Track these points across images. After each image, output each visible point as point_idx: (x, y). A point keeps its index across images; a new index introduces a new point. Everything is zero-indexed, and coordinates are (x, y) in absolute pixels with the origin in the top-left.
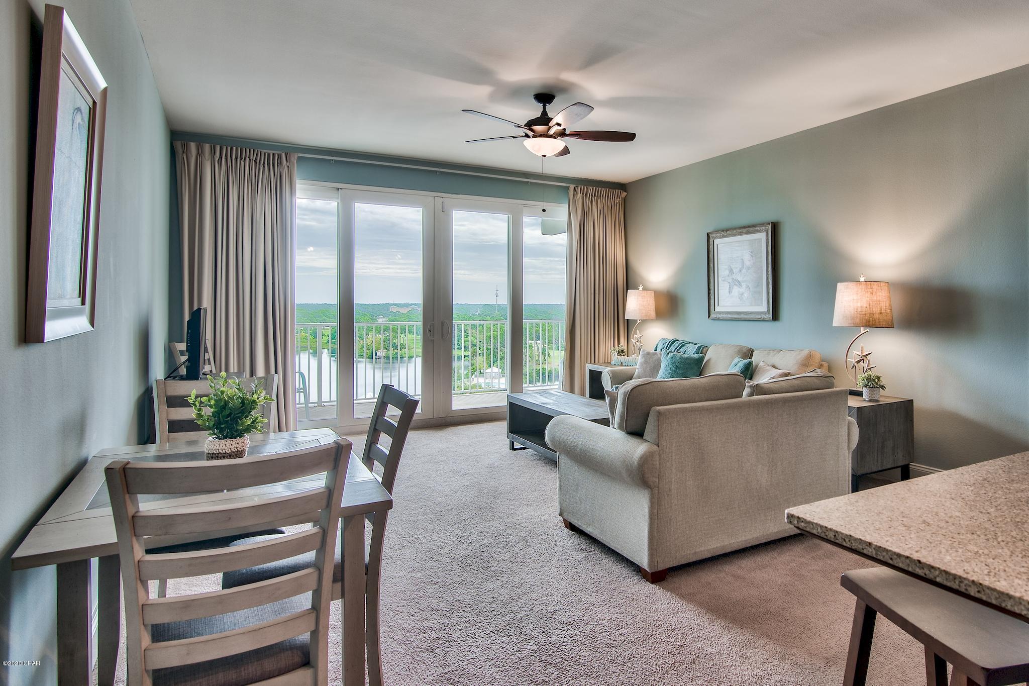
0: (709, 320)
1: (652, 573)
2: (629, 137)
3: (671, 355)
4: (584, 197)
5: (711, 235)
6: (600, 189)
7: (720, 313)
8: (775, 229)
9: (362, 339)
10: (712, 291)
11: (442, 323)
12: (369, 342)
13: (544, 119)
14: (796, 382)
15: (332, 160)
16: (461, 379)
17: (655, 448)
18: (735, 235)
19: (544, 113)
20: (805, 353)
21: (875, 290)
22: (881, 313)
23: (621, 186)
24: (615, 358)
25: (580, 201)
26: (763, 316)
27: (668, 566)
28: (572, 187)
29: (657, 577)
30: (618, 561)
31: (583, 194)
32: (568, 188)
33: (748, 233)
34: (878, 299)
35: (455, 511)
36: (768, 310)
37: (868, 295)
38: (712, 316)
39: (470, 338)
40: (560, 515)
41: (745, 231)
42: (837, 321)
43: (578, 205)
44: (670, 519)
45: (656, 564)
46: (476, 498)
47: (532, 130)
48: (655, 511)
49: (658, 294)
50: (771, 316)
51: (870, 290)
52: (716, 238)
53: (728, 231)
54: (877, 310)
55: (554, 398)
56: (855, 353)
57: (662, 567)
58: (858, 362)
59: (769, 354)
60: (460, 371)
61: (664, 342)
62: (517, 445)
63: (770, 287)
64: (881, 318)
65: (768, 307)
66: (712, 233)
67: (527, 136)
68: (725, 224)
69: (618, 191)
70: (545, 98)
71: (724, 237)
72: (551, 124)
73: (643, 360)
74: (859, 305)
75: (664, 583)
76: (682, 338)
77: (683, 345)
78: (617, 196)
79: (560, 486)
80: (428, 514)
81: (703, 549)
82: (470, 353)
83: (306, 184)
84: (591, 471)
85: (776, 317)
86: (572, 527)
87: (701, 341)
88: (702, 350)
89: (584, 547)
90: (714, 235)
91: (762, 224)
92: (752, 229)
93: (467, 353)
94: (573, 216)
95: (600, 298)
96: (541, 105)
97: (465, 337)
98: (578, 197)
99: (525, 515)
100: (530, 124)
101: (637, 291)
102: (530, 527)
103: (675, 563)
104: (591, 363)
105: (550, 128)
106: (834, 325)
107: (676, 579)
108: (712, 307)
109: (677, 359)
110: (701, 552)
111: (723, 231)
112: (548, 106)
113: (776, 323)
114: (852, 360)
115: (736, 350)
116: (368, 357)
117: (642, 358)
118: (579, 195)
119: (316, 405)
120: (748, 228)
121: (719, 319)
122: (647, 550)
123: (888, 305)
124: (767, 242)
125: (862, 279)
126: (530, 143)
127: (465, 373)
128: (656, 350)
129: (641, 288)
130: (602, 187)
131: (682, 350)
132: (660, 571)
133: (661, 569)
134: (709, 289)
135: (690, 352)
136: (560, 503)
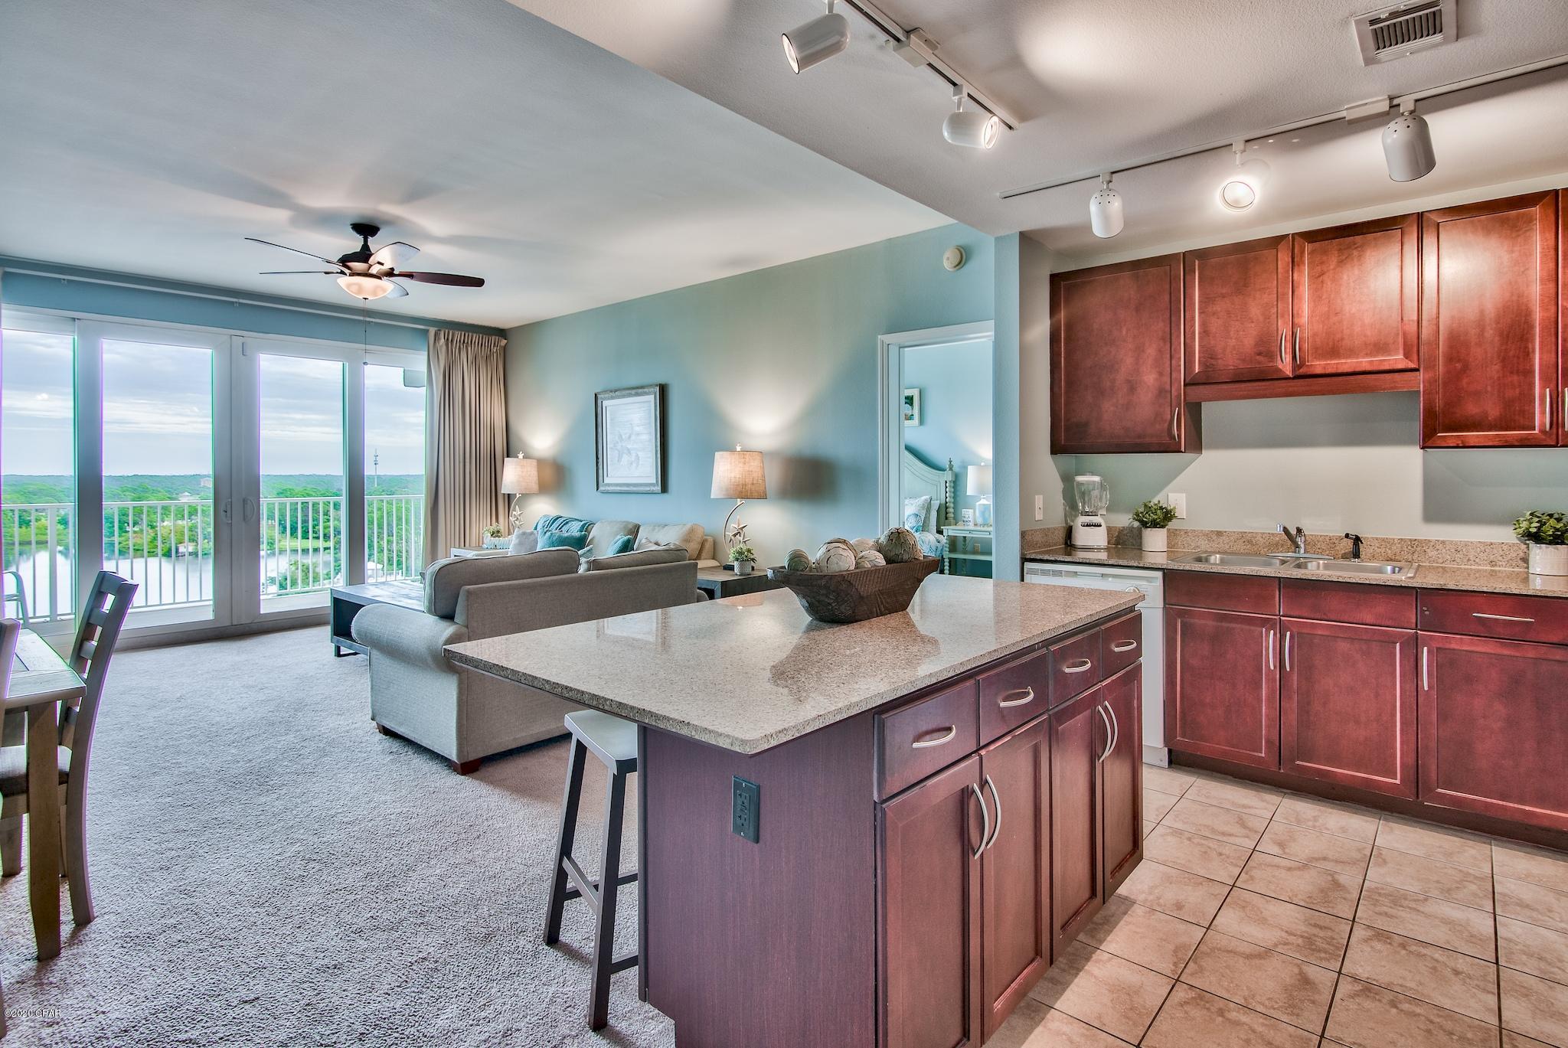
0: (598, 494)
1: (462, 764)
2: (478, 282)
3: (548, 534)
4: (450, 344)
5: (599, 396)
6: (470, 334)
7: (609, 485)
8: (663, 390)
9: (153, 527)
10: (600, 460)
11: (245, 501)
12: (165, 532)
13: (364, 255)
14: (640, 556)
15: (64, 279)
16: (319, 581)
17: (464, 630)
18: (624, 396)
19: (366, 247)
20: (688, 526)
21: (747, 460)
22: (753, 484)
23: (501, 333)
24: (488, 540)
25: (444, 348)
26: (652, 488)
27: (481, 755)
28: (432, 330)
29: (468, 768)
30: (431, 759)
31: (448, 339)
32: (428, 331)
33: (637, 395)
34: (750, 469)
35: (236, 730)
36: (657, 481)
37: (741, 465)
38: (601, 488)
39: (331, 524)
40: (373, 719)
41: (633, 392)
42: (715, 492)
43: (441, 353)
44: (483, 706)
45: (466, 753)
46: (270, 714)
47: (348, 268)
48: (464, 698)
49: (541, 463)
50: (659, 488)
51: (743, 460)
52: (606, 399)
53: (617, 392)
54: (749, 481)
55: (392, 590)
56: (733, 526)
57: (473, 757)
58: (735, 535)
59: (653, 530)
60: (317, 570)
61: (545, 519)
62: (344, 650)
63: (659, 455)
64: (753, 488)
65: (657, 478)
66: (600, 393)
67: (342, 272)
68: (615, 385)
69: (495, 339)
70: (366, 229)
71: (612, 398)
72: (371, 261)
73: (517, 541)
74: (733, 475)
75: (475, 774)
76: (566, 514)
77: (567, 523)
78: (495, 344)
79: (372, 686)
80: (195, 736)
81: (524, 734)
82: (331, 544)
83: (17, 310)
84: (403, 664)
85: (664, 488)
86: (386, 731)
87: (586, 517)
88: (587, 527)
89: (395, 750)
90: (602, 396)
91: (651, 386)
92: (640, 390)
93: (327, 545)
94: (435, 368)
95: (471, 468)
96: (361, 238)
97: (324, 522)
98: (441, 344)
99: (331, 725)
100: (345, 260)
101: (515, 459)
102: (334, 736)
103: (490, 752)
104: (459, 547)
105: (371, 266)
106: (712, 497)
107: (491, 769)
108: (601, 479)
109: (554, 538)
110: (522, 737)
111: (611, 391)
112: (370, 239)
113: (665, 495)
114: (730, 534)
115: (622, 526)
116: (164, 555)
117: (517, 538)
118: (442, 341)
119: (48, 619)
120: (637, 390)
121: (608, 492)
122: (455, 739)
123: (760, 475)
124: (656, 406)
125: (738, 449)
126: (344, 281)
127: (325, 572)
128: (536, 529)
129: (521, 456)
130: (473, 332)
131: (565, 529)
132: (471, 762)
133: (472, 759)
134: (597, 458)
135: (574, 530)
136: (372, 705)
